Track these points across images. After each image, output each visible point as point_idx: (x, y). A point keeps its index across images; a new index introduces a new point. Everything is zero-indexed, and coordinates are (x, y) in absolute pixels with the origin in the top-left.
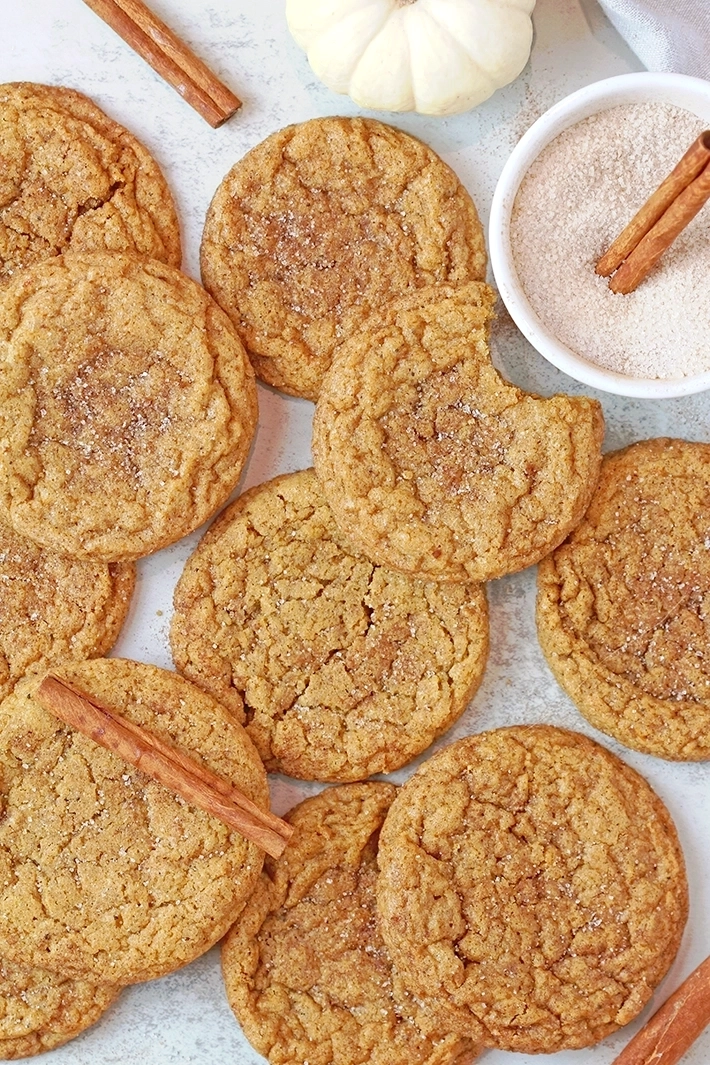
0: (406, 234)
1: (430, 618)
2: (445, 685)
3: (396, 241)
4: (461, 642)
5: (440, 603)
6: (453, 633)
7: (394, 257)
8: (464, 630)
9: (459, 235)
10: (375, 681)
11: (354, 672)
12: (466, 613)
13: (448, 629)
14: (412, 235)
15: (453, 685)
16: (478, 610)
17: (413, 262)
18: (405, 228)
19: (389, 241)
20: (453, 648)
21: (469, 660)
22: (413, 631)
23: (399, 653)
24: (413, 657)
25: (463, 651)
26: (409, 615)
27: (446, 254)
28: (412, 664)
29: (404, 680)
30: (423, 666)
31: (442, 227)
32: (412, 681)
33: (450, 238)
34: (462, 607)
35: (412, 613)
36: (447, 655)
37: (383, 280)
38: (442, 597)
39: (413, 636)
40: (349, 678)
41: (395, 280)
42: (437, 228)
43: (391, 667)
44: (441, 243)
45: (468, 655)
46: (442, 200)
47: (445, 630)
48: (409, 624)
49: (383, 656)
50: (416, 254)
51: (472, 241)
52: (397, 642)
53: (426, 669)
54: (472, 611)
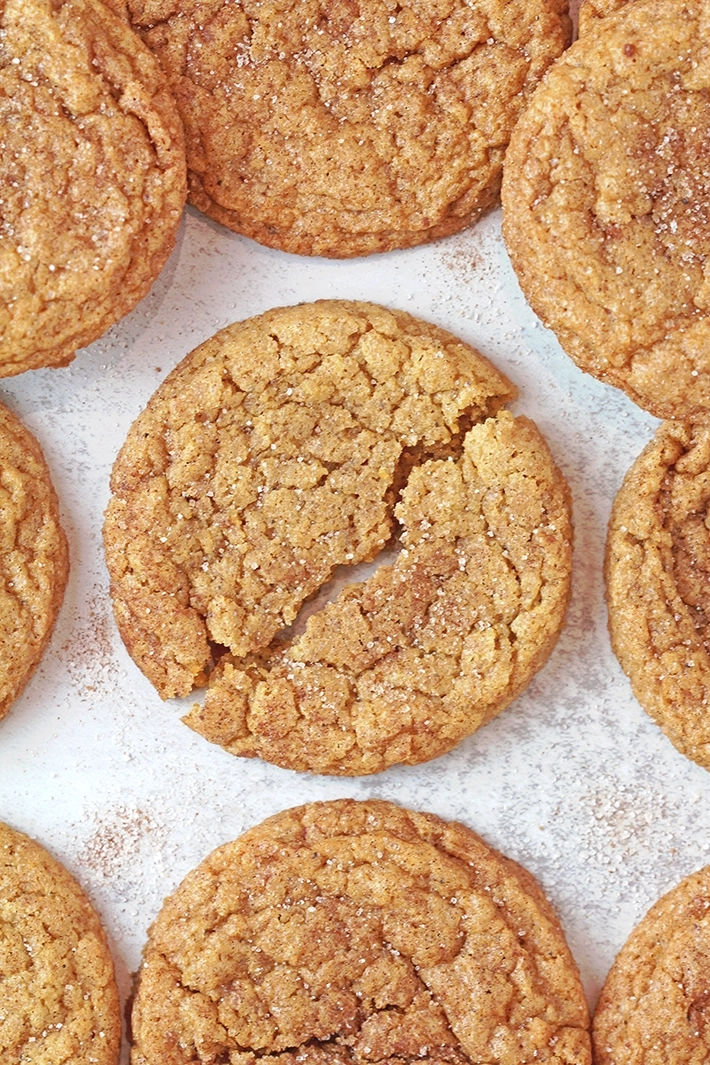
0: (36, 84)
1: (488, 544)
2: (505, 642)
3: (27, 100)
4: (530, 580)
5: (504, 523)
6: (521, 568)
7: (37, 120)
8: (537, 565)
9: (103, 45)
10: (403, 630)
11: (373, 616)
12: (541, 541)
13: (514, 561)
14: (42, 79)
15: (516, 643)
16: (559, 537)
17: (65, 112)
18: (29, 77)
19: (19, 104)
20: (520, 590)
21: (542, 609)
22: (462, 561)
23: (440, 592)
24: (459, 600)
25: (534, 594)
26: (458, 538)
27: (100, 77)
28: (458, 610)
29: (445, 632)
30: (474, 614)
31: (77, 46)
32: (457, 635)
33: (93, 55)
34: (536, 531)
35: (462, 535)
36: (510, 600)
37: (41, 157)
38: (508, 514)
39: (462, 569)
40: (365, 625)
41: (57, 147)
42: (70, 51)
43: (427, 613)
44: (86, 67)
45: (540, 601)
46: (54, 13)
47: (509, 562)
48: (458, 551)
49: (417, 596)
50: (62, 101)
51: (123, 45)
52: (438, 576)
53: (478, 618)
54: (551, 539)
